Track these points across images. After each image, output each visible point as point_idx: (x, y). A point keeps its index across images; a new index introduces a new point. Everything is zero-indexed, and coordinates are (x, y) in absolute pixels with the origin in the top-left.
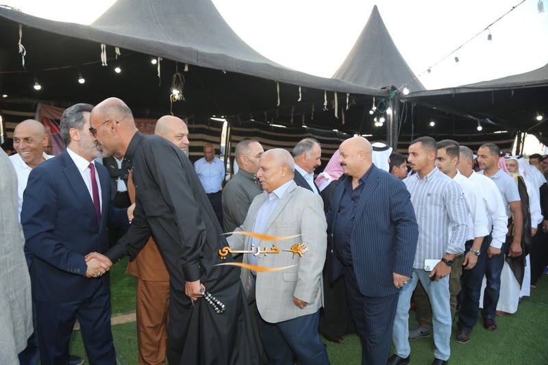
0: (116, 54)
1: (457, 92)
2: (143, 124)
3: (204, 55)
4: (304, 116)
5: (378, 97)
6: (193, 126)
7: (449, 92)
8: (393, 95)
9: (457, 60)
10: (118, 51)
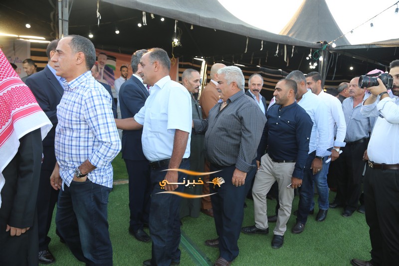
0: (151, 18)
1: (371, 47)
3: (203, 19)
4: (260, 60)
5: (314, 48)
6: (183, 63)
7: (364, 47)
8: (325, 47)
9: (372, 25)
10: (152, 16)
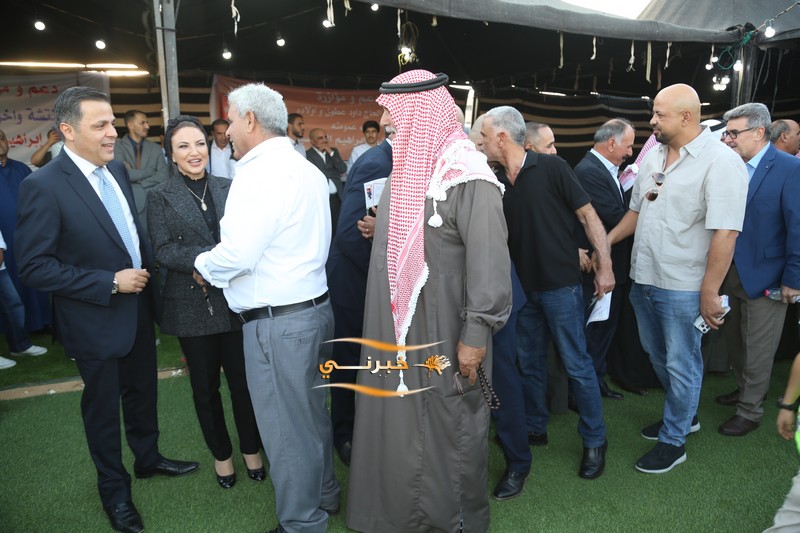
0: (345, 8)
2: (353, 99)
3: (458, 0)
5: (722, 44)
8: (747, 38)
10: (347, 5)
